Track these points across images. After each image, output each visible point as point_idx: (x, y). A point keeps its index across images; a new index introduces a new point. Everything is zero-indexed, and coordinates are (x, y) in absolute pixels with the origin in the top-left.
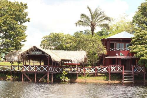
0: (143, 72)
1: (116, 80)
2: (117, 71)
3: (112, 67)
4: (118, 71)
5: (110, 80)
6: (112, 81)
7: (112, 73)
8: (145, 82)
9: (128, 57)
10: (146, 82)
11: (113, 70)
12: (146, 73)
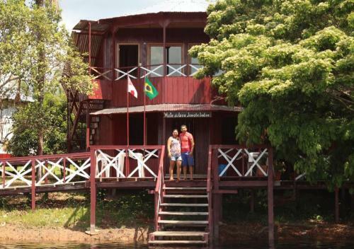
0: (265, 179)
1: (129, 226)
2: (129, 176)
3: (103, 157)
4: (137, 174)
5: (93, 226)
6: (106, 231)
7: (105, 185)
8: (276, 235)
9: (197, 107)
10: (280, 230)
11: (113, 171)
12: (278, 184)
